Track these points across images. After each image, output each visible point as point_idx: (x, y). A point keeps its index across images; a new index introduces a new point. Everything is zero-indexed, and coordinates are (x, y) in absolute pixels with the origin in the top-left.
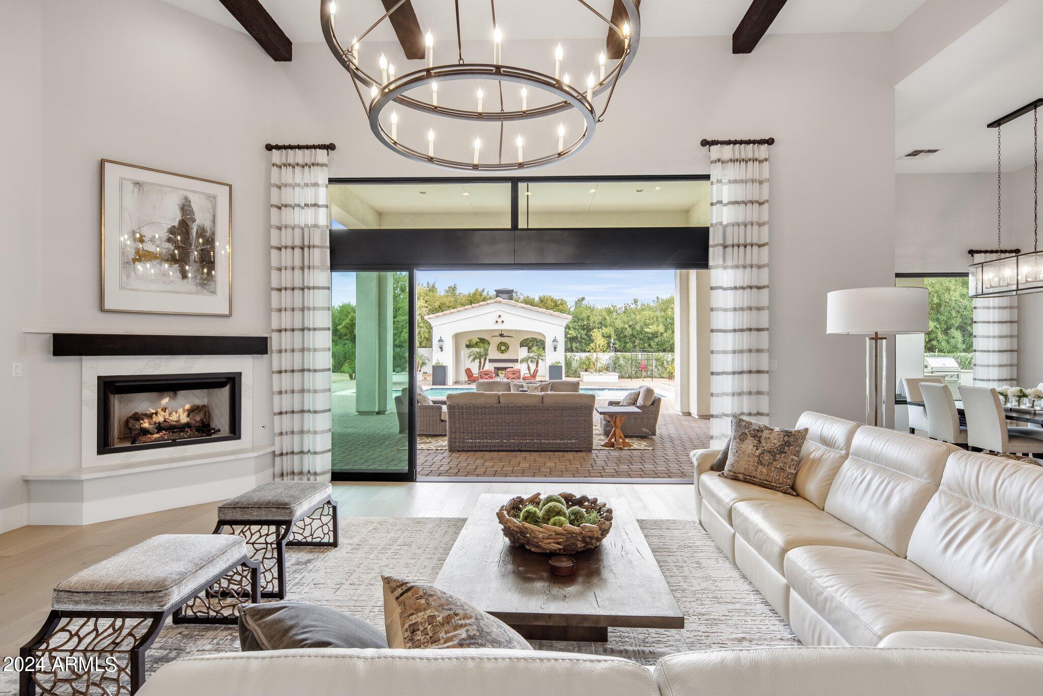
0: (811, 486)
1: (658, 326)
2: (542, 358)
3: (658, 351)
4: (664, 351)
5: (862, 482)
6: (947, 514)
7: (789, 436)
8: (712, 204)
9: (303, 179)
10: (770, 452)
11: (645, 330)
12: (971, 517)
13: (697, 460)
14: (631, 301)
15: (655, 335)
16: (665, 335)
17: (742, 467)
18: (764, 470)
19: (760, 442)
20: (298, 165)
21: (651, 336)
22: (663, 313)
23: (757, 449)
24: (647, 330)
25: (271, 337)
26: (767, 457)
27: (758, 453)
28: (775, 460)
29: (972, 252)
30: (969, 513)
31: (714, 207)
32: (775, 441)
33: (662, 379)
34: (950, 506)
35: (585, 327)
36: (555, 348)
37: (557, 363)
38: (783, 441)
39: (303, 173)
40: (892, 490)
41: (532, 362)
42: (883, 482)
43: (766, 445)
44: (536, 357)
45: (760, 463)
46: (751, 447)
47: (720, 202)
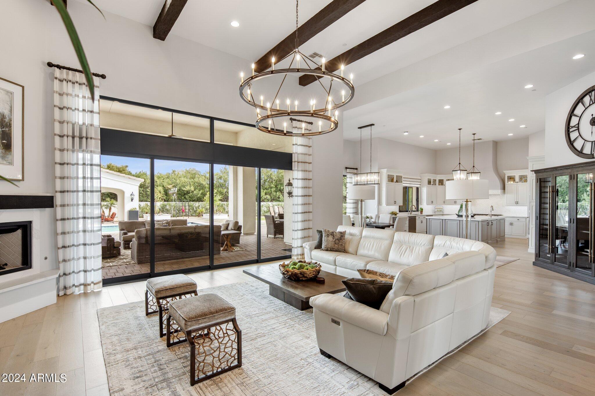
0: (351, 249)
1: (190, 187)
2: (114, 206)
3: (190, 201)
4: (193, 201)
5: (370, 244)
6: (398, 248)
7: (342, 234)
8: (293, 145)
9: (73, 91)
10: (337, 239)
11: (183, 189)
12: (404, 247)
13: (309, 246)
14: (171, 172)
15: (188, 192)
16: (195, 192)
17: (330, 245)
18: (337, 246)
19: (334, 236)
20: (77, 82)
21: (186, 192)
22: (192, 180)
23: (334, 239)
24: (184, 189)
25: (55, 196)
26: (337, 241)
27: (334, 240)
28: (340, 242)
29: (346, 168)
30: (403, 247)
31: (294, 146)
32: (339, 236)
33: (193, 217)
34: (398, 246)
35: (142, 186)
36: (132, 200)
37: (134, 209)
38: (341, 235)
39: (73, 87)
40: (381, 245)
41: (106, 208)
42: (377, 243)
43: (336, 238)
44: (110, 205)
45: (335, 243)
46: (331, 239)
47: (296, 144)
